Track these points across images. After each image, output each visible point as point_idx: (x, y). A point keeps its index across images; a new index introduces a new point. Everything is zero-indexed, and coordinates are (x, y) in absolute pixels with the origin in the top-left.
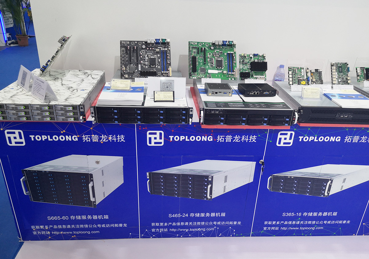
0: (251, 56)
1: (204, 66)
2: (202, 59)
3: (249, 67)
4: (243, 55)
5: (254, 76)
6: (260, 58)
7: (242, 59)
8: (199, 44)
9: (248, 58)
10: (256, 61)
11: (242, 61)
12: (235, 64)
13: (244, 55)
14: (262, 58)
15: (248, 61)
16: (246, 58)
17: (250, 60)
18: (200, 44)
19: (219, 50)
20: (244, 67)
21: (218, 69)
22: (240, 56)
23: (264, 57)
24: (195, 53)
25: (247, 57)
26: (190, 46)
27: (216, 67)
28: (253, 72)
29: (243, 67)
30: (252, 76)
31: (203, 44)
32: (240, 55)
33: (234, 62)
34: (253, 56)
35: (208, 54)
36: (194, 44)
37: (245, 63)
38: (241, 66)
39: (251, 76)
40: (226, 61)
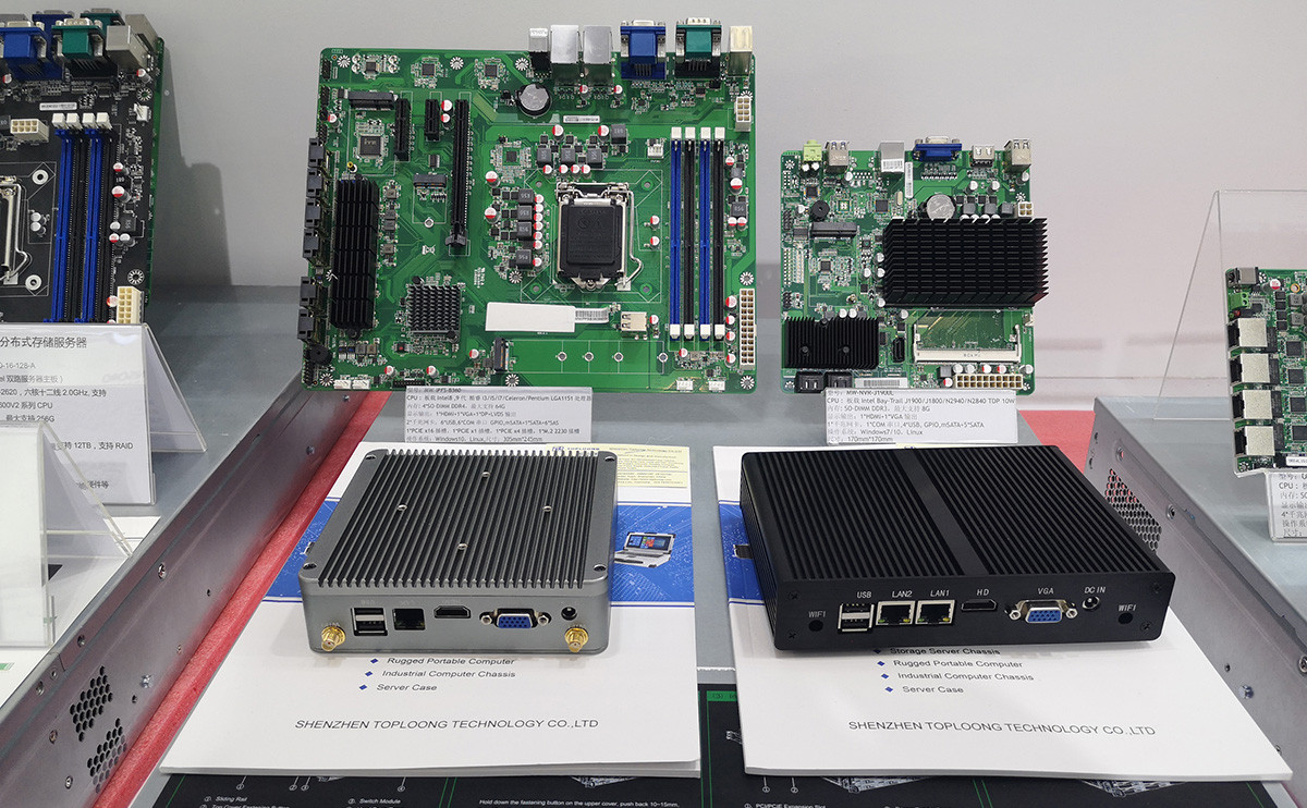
0: (891, 165)
1: (448, 265)
2: (438, 207)
3: (868, 273)
4: (813, 153)
5: (922, 355)
6: (974, 186)
7: (811, 192)
8: (415, 68)
9: (867, 188)
10: (941, 209)
11: (802, 209)
12: (746, 236)
13: (826, 156)
14: (996, 185)
15: (859, 213)
16: (844, 183)
17: (882, 206)
18: (427, 70)
19: (596, 119)
20: (826, 267)
21: (576, 298)
22: (790, 165)
23: (1012, 172)
24: (370, 147)
25: (849, 177)
26: (335, 95)
27: (565, 278)
28: (904, 314)
29: (814, 267)
30: (900, 352)
31: (457, 64)
32: (786, 158)
33: (732, 221)
34: (907, 168)
35: (497, 157)
36: (371, 68)
37: (839, 235)
38: (799, 259)
39: (885, 355)
40: (656, 220)
